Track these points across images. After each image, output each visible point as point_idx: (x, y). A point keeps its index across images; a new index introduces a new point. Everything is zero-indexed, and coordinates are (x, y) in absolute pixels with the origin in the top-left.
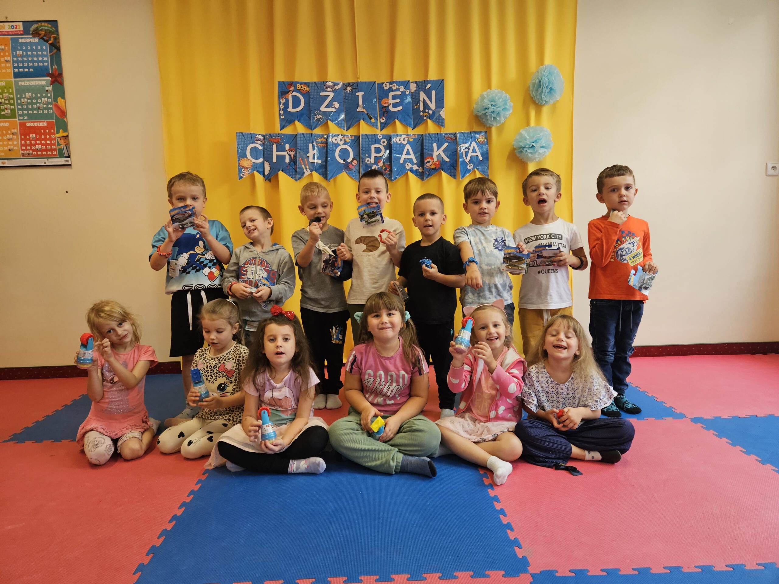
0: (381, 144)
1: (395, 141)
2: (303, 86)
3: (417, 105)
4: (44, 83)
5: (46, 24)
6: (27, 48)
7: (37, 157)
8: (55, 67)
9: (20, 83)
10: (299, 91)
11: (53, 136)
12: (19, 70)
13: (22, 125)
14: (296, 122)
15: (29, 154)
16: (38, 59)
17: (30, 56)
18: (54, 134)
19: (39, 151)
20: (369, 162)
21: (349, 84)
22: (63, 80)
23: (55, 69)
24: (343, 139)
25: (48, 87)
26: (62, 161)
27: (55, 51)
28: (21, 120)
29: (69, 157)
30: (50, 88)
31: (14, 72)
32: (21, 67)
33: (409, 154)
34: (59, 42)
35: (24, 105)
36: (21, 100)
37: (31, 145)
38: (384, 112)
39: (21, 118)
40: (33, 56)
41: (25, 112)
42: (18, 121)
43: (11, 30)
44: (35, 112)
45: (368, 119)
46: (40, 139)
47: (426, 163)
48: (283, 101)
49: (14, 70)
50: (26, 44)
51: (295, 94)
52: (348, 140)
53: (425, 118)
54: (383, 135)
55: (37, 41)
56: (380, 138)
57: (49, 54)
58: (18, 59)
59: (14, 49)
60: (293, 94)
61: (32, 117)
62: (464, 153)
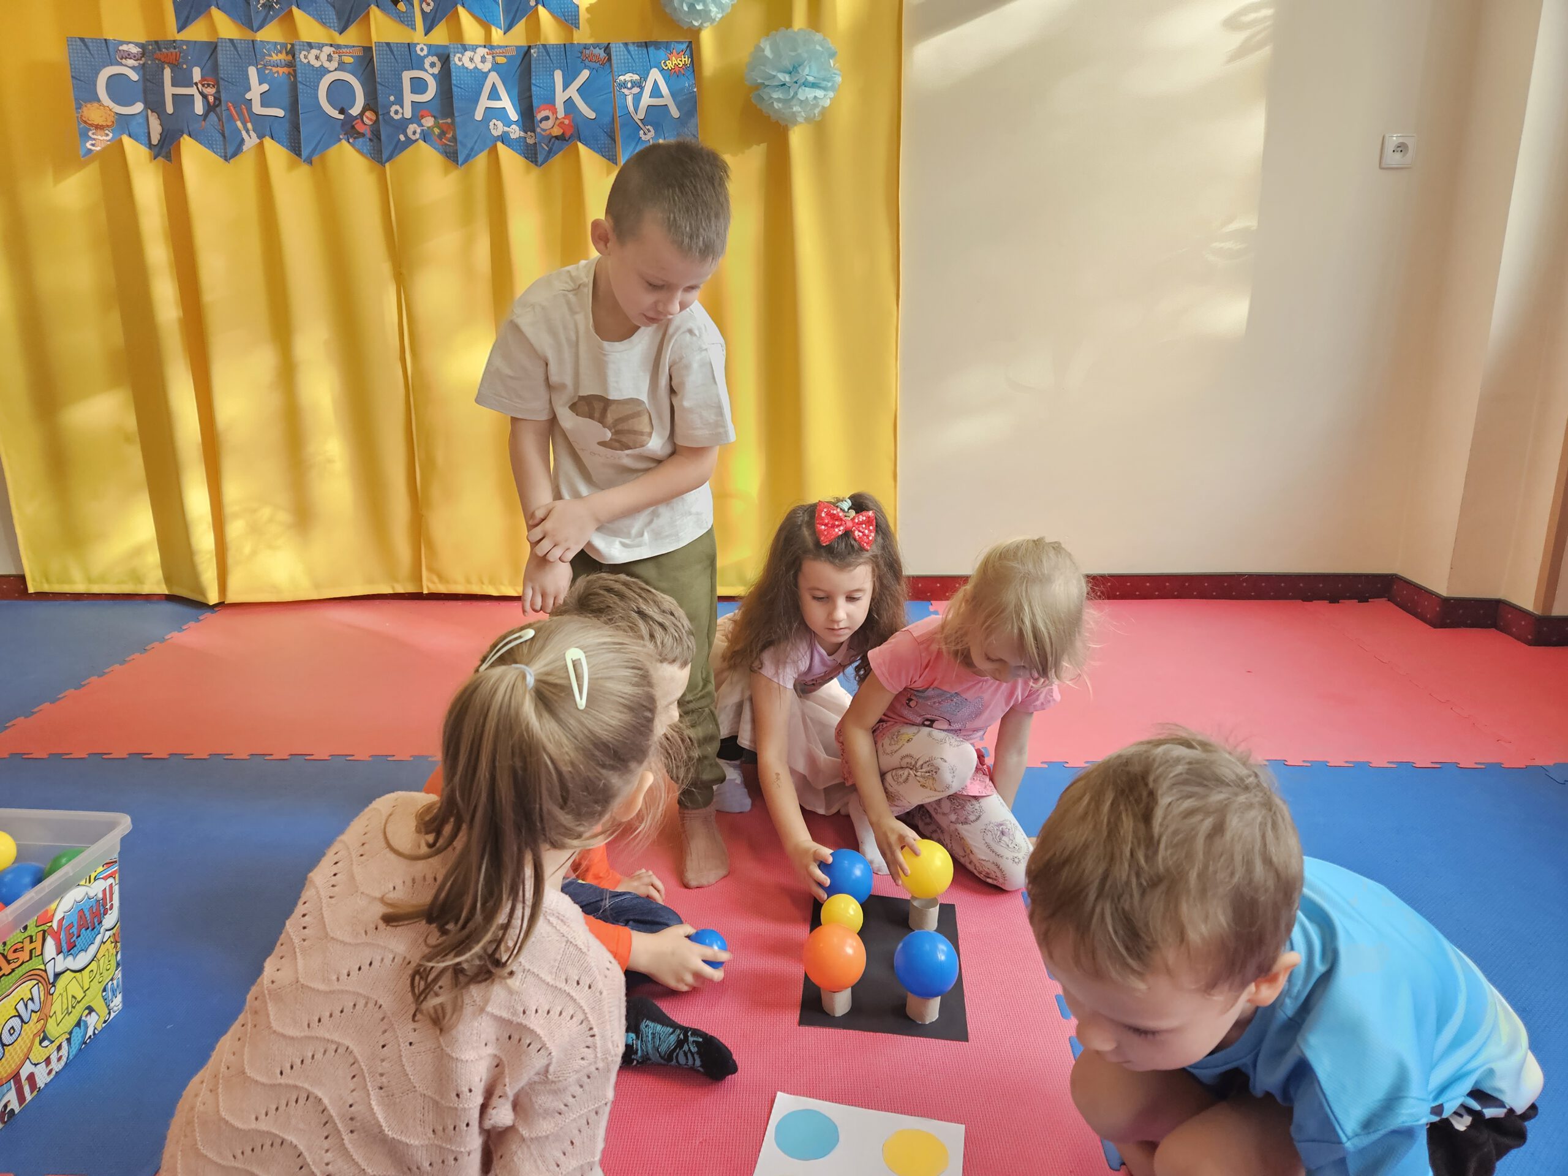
0: (426, 71)
1: (460, 64)
14: (214, 10)
20: (400, 116)
24: (336, 57)
33: (499, 99)
45: (390, 3)
52: (348, 60)
53: (533, 3)
54: (429, 47)
56: (422, 54)
62: (630, 99)
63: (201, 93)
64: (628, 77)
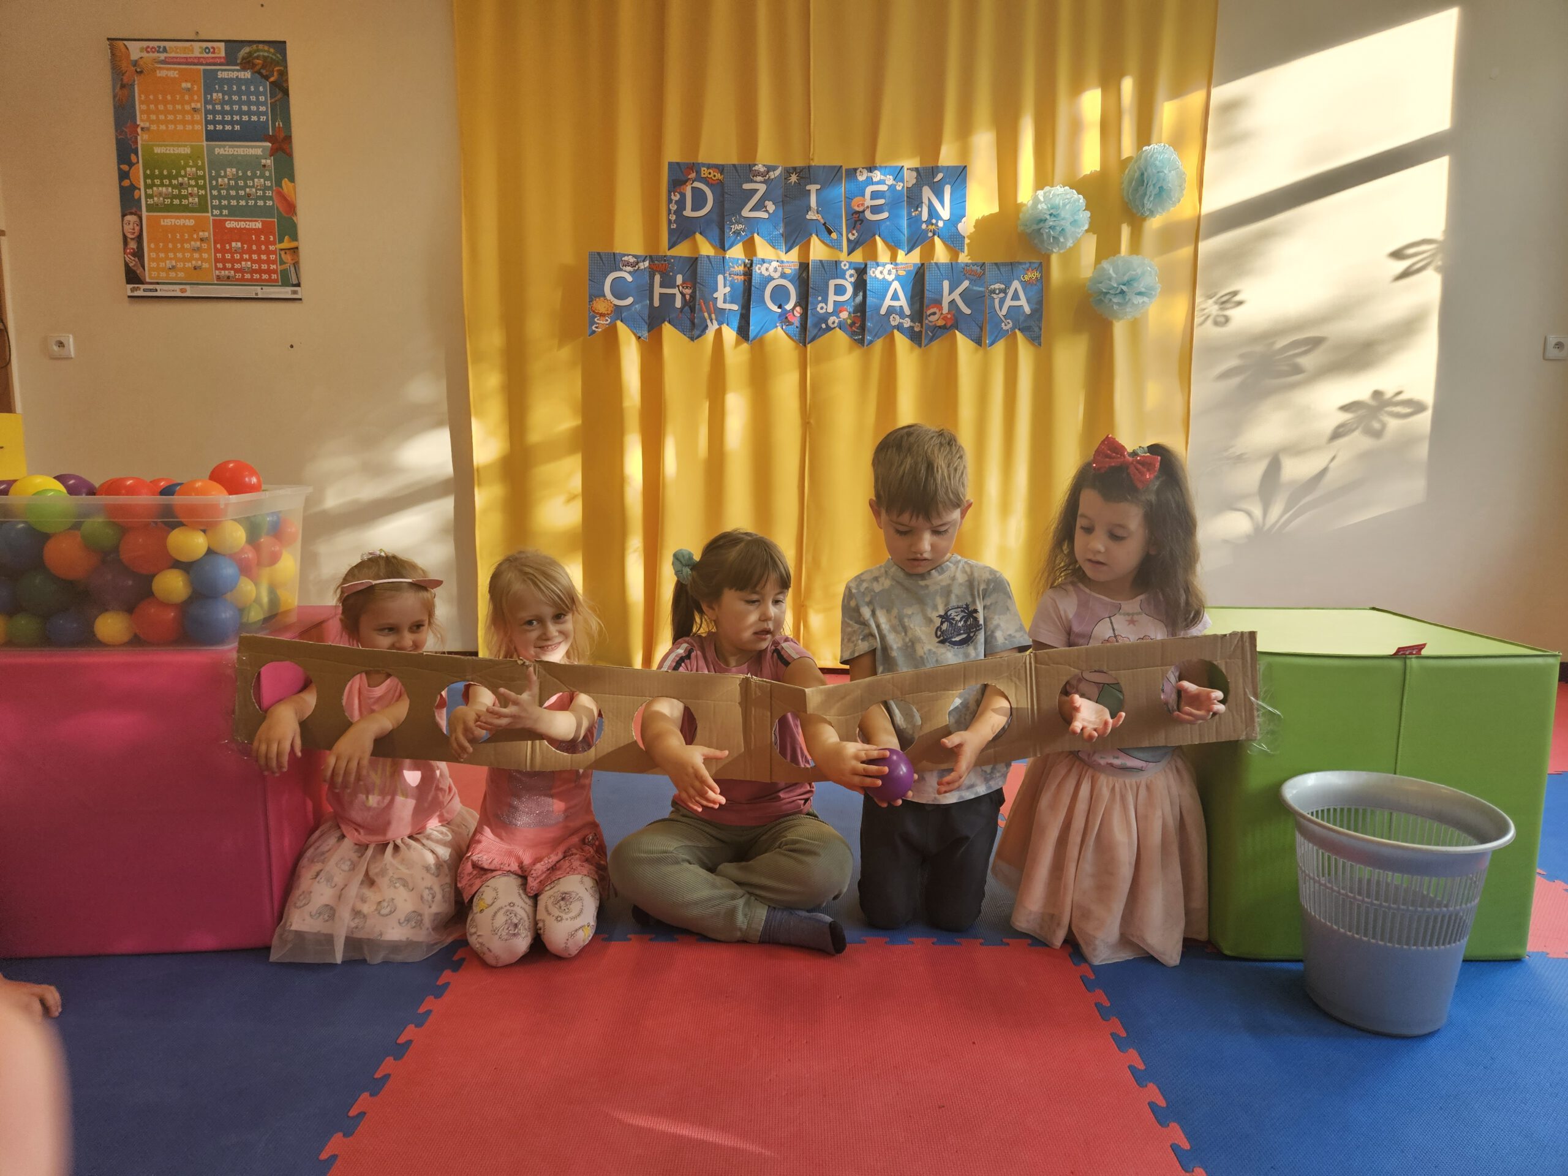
0: (846, 280)
1: (873, 275)
2: (711, 171)
3: (917, 210)
4: (259, 152)
5: (266, 48)
6: (230, 87)
7: (242, 282)
8: (279, 124)
9: (217, 151)
10: (705, 181)
11: (272, 248)
12: (215, 127)
13: (219, 225)
14: (698, 236)
15: (228, 277)
16: (249, 108)
17: (236, 103)
18: (274, 243)
19: (247, 273)
20: (823, 311)
21: (795, 169)
22: (291, 148)
23: (279, 127)
24: (780, 269)
25: (266, 159)
26: (286, 292)
27: (280, 95)
28: (216, 215)
29: (298, 285)
30: (269, 162)
31: (206, 130)
32: (219, 122)
33: (898, 299)
34: (287, 81)
35: (223, 189)
36: (217, 181)
37: (233, 261)
38: (856, 222)
39: (216, 212)
40: (240, 103)
41: (224, 202)
42: (211, 218)
43: (206, 55)
44: (242, 203)
45: (826, 233)
46: (250, 252)
47: (929, 316)
48: (676, 197)
49: (206, 127)
50: (229, 82)
51: (697, 184)
52: (788, 271)
53: (930, 234)
54: (850, 263)
55: (249, 77)
56: (845, 268)
57: (269, 102)
58: (214, 107)
59: (209, 89)
60: (694, 185)
61: (235, 212)
62: (997, 302)
63: (681, 293)
64: (997, 286)
